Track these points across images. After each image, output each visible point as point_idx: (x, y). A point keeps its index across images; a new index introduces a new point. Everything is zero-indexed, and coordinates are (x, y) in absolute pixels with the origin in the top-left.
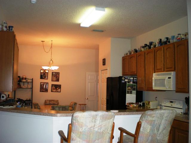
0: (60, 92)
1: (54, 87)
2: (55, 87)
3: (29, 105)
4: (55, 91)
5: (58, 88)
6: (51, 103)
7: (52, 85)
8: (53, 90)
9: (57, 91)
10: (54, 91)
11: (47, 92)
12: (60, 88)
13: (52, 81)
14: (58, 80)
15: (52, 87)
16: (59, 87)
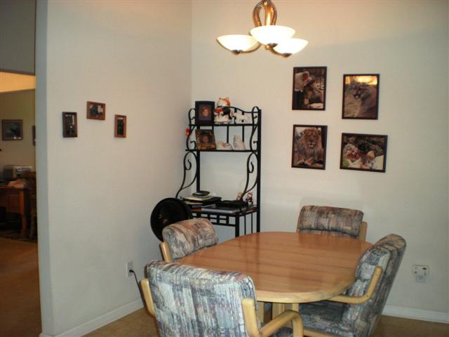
0: (383, 171)
1: (353, 147)
2: (360, 147)
3: (227, 224)
4: (357, 164)
5: (371, 153)
6: (324, 222)
7: (346, 138)
8: (349, 161)
9: (369, 165)
10: (352, 165)
11: (323, 168)
12: (384, 153)
13: (343, 118)
14: (371, 112)
15: (344, 144)
16: (377, 147)
